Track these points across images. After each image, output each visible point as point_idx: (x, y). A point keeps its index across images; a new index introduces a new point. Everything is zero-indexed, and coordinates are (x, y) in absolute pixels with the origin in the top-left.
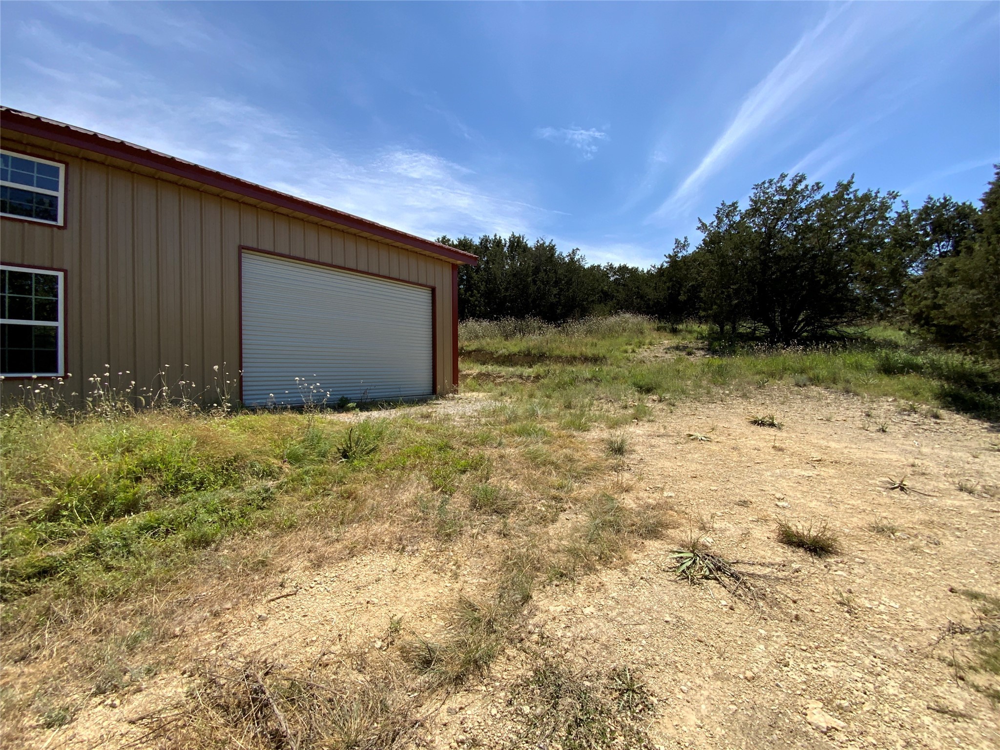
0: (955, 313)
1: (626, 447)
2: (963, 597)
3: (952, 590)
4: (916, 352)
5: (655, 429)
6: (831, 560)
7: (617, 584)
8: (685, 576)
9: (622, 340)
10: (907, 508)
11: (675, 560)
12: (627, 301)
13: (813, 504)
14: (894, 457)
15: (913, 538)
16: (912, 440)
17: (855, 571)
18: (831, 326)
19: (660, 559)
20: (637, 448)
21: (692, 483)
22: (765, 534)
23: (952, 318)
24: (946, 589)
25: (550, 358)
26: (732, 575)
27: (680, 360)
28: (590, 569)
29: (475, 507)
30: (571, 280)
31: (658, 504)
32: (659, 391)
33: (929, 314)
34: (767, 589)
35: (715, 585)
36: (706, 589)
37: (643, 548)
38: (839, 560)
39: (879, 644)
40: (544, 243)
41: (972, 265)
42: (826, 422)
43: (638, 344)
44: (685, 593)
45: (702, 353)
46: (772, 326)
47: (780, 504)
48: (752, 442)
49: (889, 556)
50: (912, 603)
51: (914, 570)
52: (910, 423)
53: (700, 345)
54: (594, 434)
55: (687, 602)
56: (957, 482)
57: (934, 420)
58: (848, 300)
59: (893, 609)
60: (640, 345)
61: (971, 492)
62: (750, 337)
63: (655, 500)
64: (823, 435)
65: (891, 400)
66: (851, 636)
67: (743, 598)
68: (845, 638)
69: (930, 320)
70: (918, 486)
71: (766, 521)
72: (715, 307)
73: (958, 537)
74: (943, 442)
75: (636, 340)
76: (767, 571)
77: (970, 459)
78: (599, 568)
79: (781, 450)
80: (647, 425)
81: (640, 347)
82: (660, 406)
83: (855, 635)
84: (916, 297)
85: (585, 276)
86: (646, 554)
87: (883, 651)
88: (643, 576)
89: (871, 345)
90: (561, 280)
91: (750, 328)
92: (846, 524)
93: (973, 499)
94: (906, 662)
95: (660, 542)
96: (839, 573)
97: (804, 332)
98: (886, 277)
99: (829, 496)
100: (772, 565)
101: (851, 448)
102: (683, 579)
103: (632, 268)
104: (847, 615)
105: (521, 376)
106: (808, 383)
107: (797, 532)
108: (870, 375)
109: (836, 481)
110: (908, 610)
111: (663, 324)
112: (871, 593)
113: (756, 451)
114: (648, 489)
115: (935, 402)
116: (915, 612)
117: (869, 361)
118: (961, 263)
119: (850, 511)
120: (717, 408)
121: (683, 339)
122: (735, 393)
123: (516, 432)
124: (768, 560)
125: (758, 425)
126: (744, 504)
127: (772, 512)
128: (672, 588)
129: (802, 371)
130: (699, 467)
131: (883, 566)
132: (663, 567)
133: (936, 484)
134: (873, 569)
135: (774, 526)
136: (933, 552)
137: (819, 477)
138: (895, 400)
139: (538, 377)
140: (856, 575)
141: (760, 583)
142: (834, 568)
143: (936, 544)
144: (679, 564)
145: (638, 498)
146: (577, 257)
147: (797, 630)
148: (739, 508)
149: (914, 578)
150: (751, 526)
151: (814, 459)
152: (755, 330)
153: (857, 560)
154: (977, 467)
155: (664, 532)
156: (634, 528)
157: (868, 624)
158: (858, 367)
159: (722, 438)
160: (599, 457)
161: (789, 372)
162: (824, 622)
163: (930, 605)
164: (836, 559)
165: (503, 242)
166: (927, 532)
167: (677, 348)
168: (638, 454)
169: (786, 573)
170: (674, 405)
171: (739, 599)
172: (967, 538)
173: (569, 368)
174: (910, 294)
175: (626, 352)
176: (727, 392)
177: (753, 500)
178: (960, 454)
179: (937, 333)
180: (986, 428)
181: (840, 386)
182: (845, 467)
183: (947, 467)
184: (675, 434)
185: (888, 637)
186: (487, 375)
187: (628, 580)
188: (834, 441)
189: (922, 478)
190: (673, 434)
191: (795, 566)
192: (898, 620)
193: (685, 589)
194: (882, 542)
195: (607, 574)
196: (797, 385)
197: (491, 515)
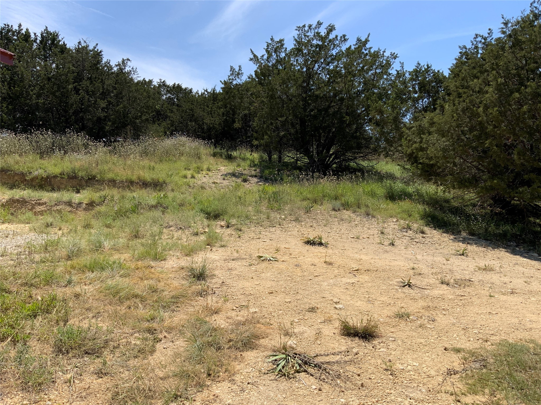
0: (433, 155)
1: (207, 272)
2: (452, 352)
3: (445, 349)
4: (407, 183)
5: (229, 253)
6: (376, 342)
7: (229, 393)
8: (282, 374)
9: (180, 164)
10: (413, 299)
11: (271, 364)
12: (182, 123)
13: (359, 303)
14: (401, 263)
15: (420, 319)
16: (410, 251)
17: (391, 347)
18: (351, 160)
19: (259, 365)
20: (216, 272)
21: (270, 298)
22: (331, 331)
23: (431, 159)
24: (442, 349)
25: (101, 182)
26: (315, 366)
27: (238, 187)
28: (201, 386)
29: (60, 351)
30: (121, 93)
31: (246, 320)
32: (225, 218)
33: (418, 154)
34: (341, 371)
35: (305, 375)
36: (300, 380)
37: (242, 359)
38: (380, 341)
39: (411, 390)
40: (88, 46)
41: (444, 120)
42: (357, 240)
43: (196, 169)
44: (285, 387)
45: (255, 180)
46: (310, 157)
47: (338, 306)
48: (309, 259)
49: (408, 333)
50: (425, 361)
51: (423, 340)
52: (408, 238)
53: (253, 173)
54: (171, 262)
55: (288, 393)
56: (440, 278)
57: (421, 235)
58: (364, 139)
59: (415, 367)
60: (199, 170)
61: (448, 284)
62: (294, 167)
63: (243, 317)
64: (356, 250)
65: (395, 220)
66: (395, 389)
67: (326, 380)
68: (392, 391)
69: (418, 159)
70: (418, 283)
71: (330, 321)
72: (266, 137)
73: (445, 315)
74: (428, 250)
75: (195, 165)
76: (337, 358)
77: (445, 262)
78: (209, 383)
79: (330, 264)
80: (221, 250)
81: (198, 173)
82: (229, 231)
83: (397, 388)
84: (410, 141)
85: (137, 91)
86: (246, 363)
87: (414, 394)
88: (250, 381)
89: (380, 177)
90: (109, 92)
91: (293, 158)
92: (380, 315)
93: (450, 289)
94: (428, 398)
95: (255, 351)
96: (382, 350)
97: (333, 164)
98: (390, 122)
99: (367, 296)
100: (340, 353)
101: (375, 259)
102: (281, 377)
103: (186, 89)
104: (391, 377)
105: (69, 203)
106: (341, 208)
107: (353, 326)
108: (381, 201)
109: (370, 284)
110: (424, 366)
111: (218, 150)
112: (402, 359)
113: (313, 266)
114: (235, 308)
115: (421, 222)
116: (428, 367)
117: (380, 189)
118: (436, 117)
119: (381, 305)
120: (277, 232)
121: (239, 165)
122: (289, 218)
123: (86, 266)
124: (337, 350)
125: (310, 245)
126: (312, 310)
127: (333, 314)
128: (274, 385)
129: (336, 198)
130: (274, 284)
131: (406, 340)
132: (263, 371)
133: (428, 281)
134: (400, 343)
135: (337, 324)
136: (433, 326)
137: (359, 283)
138: (397, 221)
139: (91, 205)
140: (391, 349)
141: (335, 367)
142: (378, 347)
143: (433, 321)
144: (274, 366)
145: (228, 318)
146: (127, 69)
147: (364, 393)
148: (309, 314)
149: (424, 345)
150: (321, 326)
151: (354, 269)
152: (297, 160)
153: (391, 339)
154: (449, 267)
155: (257, 342)
156: (231, 343)
157: (403, 379)
158: (373, 194)
159: (286, 258)
160: (183, 285)
161: (326, 199)
162: (379, 384)
163: (435, 361)
164: (378, 341)
165: (33, 36)
166: (427, 314)
167: (233, 175)
168: (220, 278)
169: (350, 357)
170: (240, 230)
171: (324, 382)
172: (449, 315)
173: (129, 194)
174: (406, 139)
175: (185, 177)
176: (283, 217)
177: (319, 306)
178: (439, 258)
179: (422, 169)
180: (452, 239)
181: (363, 210)
182: (374, 274)
183: (432, 268)
184: (247, 257)
185: (416, 385)
186: (23, 202)
187: (237, 387)
188: (363, 254)
189: (420, 277)
190: (245, 257)
191: (355, 350)
192: (419, 373)
193: (284, 384)
194: (403, 324)
195: (217, 387)
196: (334, 210)
197: (83, 357)
